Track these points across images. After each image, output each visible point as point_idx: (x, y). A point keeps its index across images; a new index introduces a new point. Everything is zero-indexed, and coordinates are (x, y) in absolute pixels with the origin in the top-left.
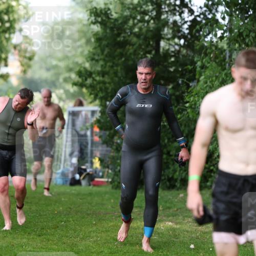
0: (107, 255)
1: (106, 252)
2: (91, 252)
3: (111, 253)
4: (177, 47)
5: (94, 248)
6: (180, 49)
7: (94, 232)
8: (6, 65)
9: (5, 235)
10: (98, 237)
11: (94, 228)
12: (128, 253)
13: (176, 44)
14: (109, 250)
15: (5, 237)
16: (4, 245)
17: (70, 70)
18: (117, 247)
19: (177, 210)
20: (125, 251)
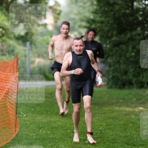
0: (105, 127)
1: (104, 125)
2: (96, 125)
3: (107, 126)
4: (144, 6)
5: (97, 123)
6: (146, 6)
7: (97, 113)
8: (45, 18)
9: (46, 116)
10: (99, 117)
11: (97, 111)
12: (117, 125)
13: (143, 4)
14: (106, 124)
15: (46, 117)
16: (46, 122)
17: (82, 20)
18: (111, 122)
19: (145, 100)
20: (115, 124)
